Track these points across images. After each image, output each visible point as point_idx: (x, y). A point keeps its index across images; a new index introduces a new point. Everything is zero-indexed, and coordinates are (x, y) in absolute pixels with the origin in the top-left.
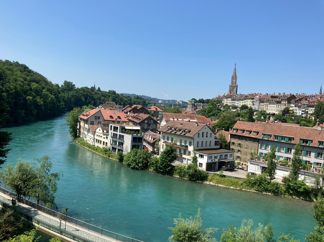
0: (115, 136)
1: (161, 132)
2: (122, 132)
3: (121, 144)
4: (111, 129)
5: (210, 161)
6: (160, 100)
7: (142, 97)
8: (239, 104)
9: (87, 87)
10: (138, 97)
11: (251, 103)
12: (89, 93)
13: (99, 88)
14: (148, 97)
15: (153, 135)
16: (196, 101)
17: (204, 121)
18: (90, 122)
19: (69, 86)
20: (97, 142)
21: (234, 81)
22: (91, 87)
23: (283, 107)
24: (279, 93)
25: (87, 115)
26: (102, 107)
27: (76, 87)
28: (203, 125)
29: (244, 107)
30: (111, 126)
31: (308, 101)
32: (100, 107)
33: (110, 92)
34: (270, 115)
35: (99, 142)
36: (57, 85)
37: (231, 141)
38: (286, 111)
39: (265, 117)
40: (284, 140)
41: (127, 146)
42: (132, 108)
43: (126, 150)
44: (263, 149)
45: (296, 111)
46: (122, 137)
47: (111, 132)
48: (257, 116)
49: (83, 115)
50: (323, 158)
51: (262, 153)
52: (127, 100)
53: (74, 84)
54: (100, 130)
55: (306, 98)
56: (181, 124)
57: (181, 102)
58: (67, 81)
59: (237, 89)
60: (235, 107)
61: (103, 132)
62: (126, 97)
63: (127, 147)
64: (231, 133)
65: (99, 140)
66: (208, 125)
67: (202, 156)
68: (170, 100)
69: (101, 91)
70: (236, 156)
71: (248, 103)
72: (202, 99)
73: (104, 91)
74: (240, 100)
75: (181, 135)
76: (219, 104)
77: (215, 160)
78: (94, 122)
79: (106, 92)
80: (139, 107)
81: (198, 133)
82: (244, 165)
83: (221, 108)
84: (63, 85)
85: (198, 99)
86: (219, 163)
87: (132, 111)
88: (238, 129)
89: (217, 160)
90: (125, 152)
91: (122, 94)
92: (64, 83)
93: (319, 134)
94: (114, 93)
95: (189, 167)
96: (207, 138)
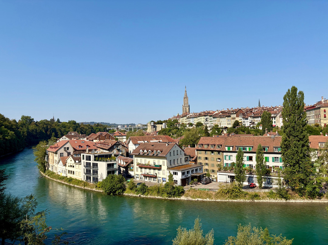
0: (88, 165)
1: (134, 156)
2: (95, 160)
3: (96, 172)
4: (83, 159)
5: (184, 177)
6: (119, 125)
7: (103, 124)
8: (195, 121)
9: (47, 120)
10: (98, 125)
11: (204, 120)
12: (49, 126)
13: (58, 120)
14: (107, 123)
15: (124, 159)
16: (155, 123)
17: (169, 140)
18: (60, 154)
19: (28, 121)
20: (69, 173)
21: (186, 102)
22: (51, 120)
23: (233, 120)
24: (228, 109)
25: (55, 148)
26: (66, 138)
27: (35, 121)
28: (173, 144)
29: (199, 124)
30: (83, 156)
31: (253, 113)
32: (64, 138)
33: (70, 122)
34: (223, 129)
35: (71, 173)
36: (15, 121)
37: (198, 156)
38: (237, 124)
39: (219, 131)
40: (245, 150)
41: (102, 173)
42: (97, 136)
43: (101, 177)
44: (227, 159)
45: (244, 123)
46: (95, 165)
47: (84, 162)
48: (211, 131)
49: (51, 147)
50: (279, 162)
51: (227, 164)
52: (88, 128)
53: (32, 118)
54: (71, 161)
55: (251, 110)
56: (152, 146)
57: (139, 125)
58: (25, 116)
59: (189, 108)
60: (191, 125)
61: (75, 162)
62: (87, 126)
63: (102, 175)
64: (197, 149)
65: (71, 171)
66: (177, 144)
67: (176, 174)
68: (129, 124)
69: (60, 122)
70: (204, 169)
71: (202, 120)
72: (160, 121)
73: (64, 122)
74: (195, 117)
75: (154, 156)
76: (176, 124)
77: (188, 176)
78: (63, 153)
79: (66, 123)
80: (103, 134)
81: (170, 152)
82: (212, 176)
83: (178, 127)
84: (21, 120)
85: (156, 121)
86: (191, 177)
87: (98, 139)
88: (203, 145)
89: (189, 175)
90: (100, 179)
91: (82, 123)
92: (21, 118)
93: (273, 141)
94: (74, 123)
95: (167, 185)
96: (178, 155)
